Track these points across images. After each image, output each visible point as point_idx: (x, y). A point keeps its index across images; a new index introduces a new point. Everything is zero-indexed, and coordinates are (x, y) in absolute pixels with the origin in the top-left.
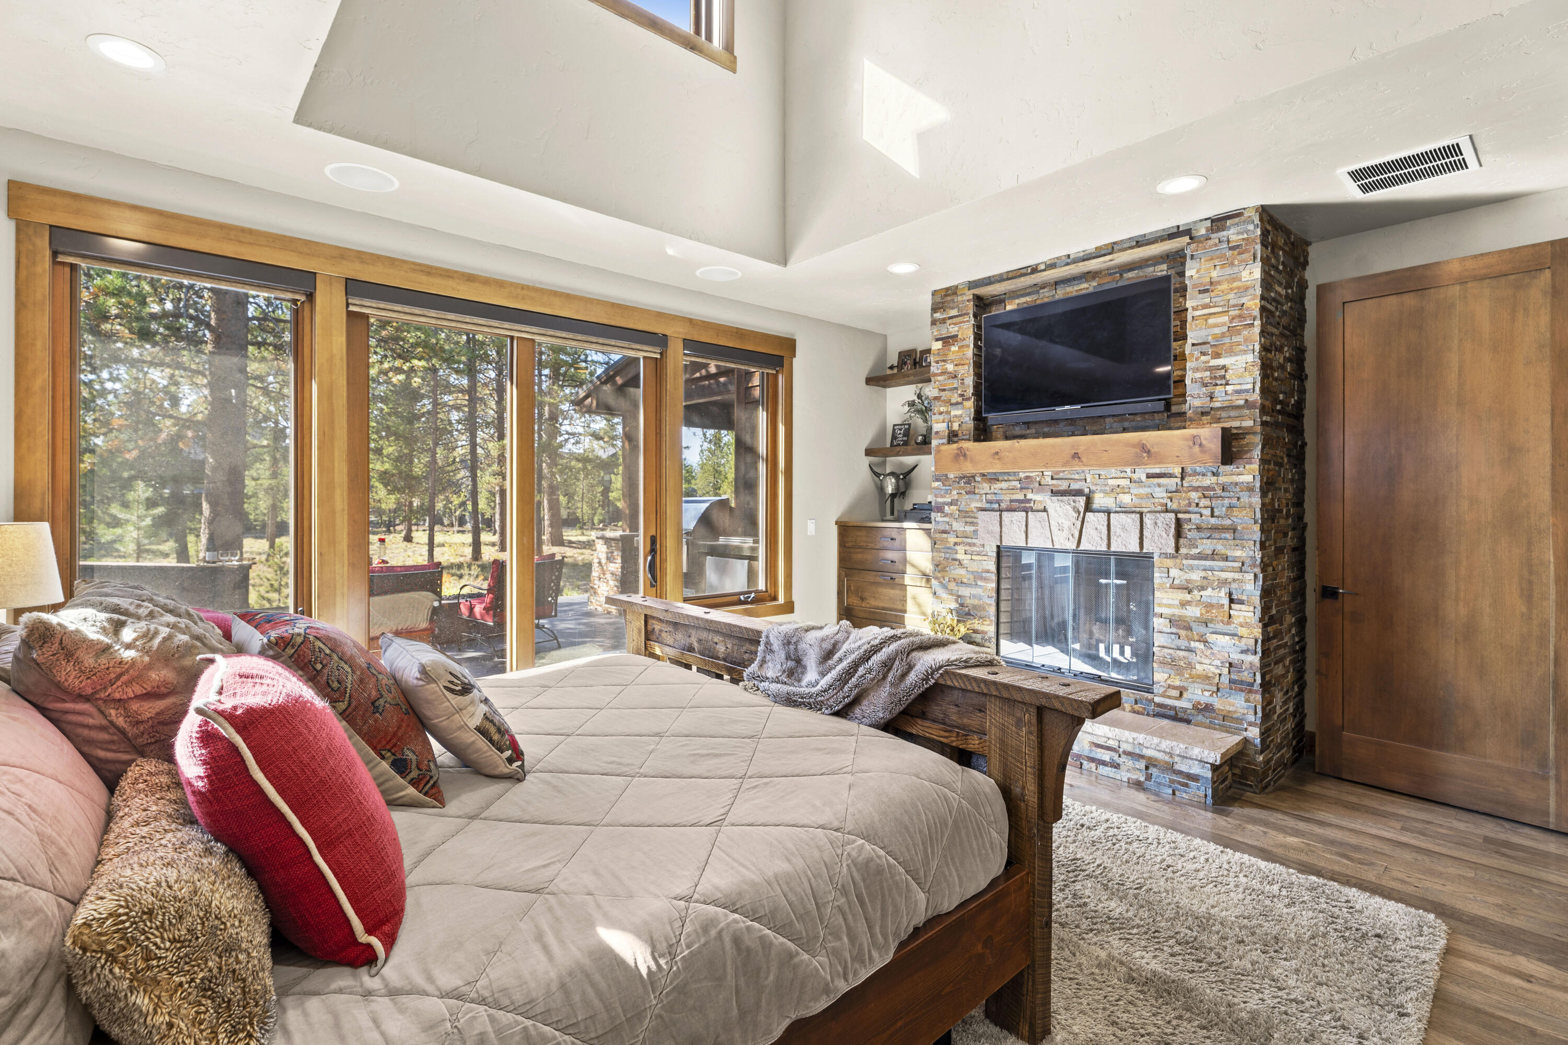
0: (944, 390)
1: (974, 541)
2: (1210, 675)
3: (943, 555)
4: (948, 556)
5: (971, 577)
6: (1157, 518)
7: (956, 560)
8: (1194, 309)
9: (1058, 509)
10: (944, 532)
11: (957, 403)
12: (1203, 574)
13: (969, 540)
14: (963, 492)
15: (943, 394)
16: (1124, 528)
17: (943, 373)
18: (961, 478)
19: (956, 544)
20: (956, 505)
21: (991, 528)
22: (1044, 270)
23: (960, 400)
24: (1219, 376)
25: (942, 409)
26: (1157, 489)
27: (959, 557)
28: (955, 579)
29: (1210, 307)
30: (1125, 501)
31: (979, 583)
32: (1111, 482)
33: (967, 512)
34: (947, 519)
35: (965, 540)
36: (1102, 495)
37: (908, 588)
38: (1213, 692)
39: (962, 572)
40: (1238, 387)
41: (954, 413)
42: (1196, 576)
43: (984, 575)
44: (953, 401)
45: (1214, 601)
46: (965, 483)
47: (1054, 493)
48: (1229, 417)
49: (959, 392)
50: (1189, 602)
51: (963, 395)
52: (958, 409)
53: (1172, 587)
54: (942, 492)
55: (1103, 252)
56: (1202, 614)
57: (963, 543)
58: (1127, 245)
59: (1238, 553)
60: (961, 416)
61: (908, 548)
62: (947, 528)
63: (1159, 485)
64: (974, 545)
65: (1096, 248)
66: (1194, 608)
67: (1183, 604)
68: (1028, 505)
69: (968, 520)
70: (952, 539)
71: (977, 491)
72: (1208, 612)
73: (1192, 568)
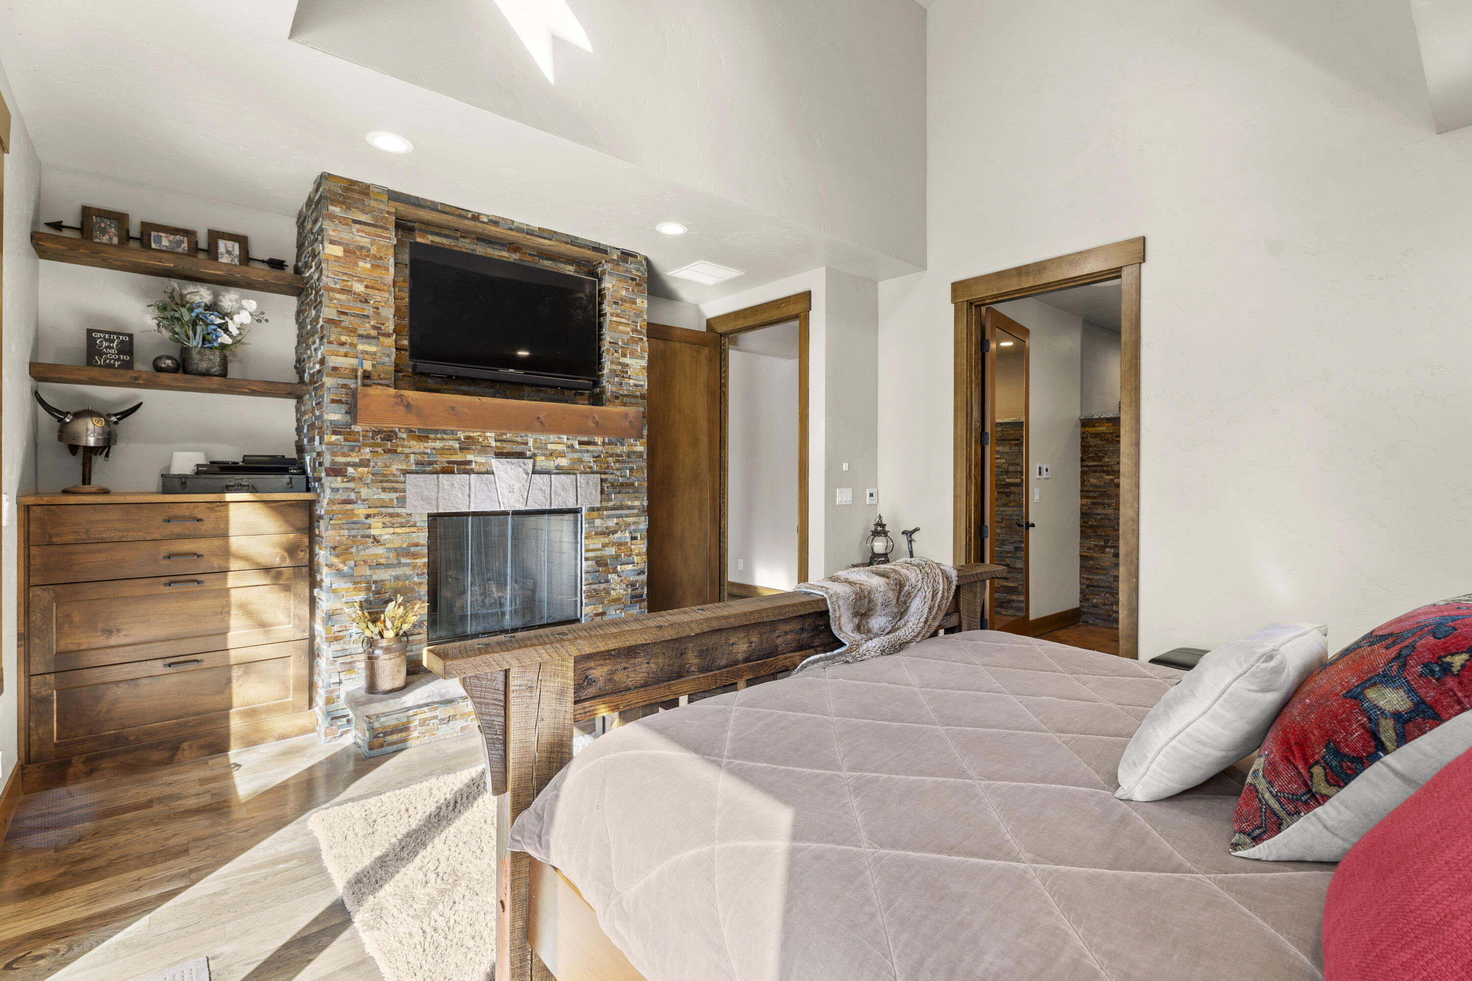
0: (346, 314)
1: (399, 510)
2: (621, 596)
3: (346, 532)
4: (353, 532)
5: (392, 555)
6: (589, 479)
7: (369, 537)
8: (612, 315)
9: (509, 470)
10: (349, 502)
11: (368, 337)
12: (615, 520)
13: (390, 510)
14: (380, 450)
15: (343, 317)
16: (564, 488)
17: (343, 291)
18: (376, 433)
19: (368, 516)
20: (367, 466)
21: (426, 493)
22: (486, 223)
23: (374, 333)
24: (623, 372)
25: (343, 338)
26: (586, 455)
27: (374, 532)
28: (365, 562)
29: (620, 317)
30: (562, 464)
31: (404, 560)
32: (550, 447)
33: (385, 475)
34: (351, 485)
35: (383, 510)
36: (543, 458)
37: (233, 592)
38: (622, 609)
39: (379, 550)
40: (636, 382)
41: (361, 347)
42: (612, 523)
43: (412, 549)
44: (361, 331)
45: (622, 541)
46: (383, 439)
47: (499, 455)
48: (631, 403)
49: (372, 323)
50: (607, 544)
51: (378, 328)
52: (370, 344)
53: (596, 534)
54: (346, 450)
55: (546, 235)
56: (616, 552)
57: (381, 514)
58: (564, 239)
59: (637, 503)
60: (375, 353)
61: (232, 532)
62: (353, 496)
63: (588, 451)
64: (398, 515)
65: (539, 229)
66: (610, 548)
67: (605, 545)
68: (468, 467)
69: (385, 485)
70: (361, 511)
71: (399, 449)
72: (619, 549)
73: (609, 517)
